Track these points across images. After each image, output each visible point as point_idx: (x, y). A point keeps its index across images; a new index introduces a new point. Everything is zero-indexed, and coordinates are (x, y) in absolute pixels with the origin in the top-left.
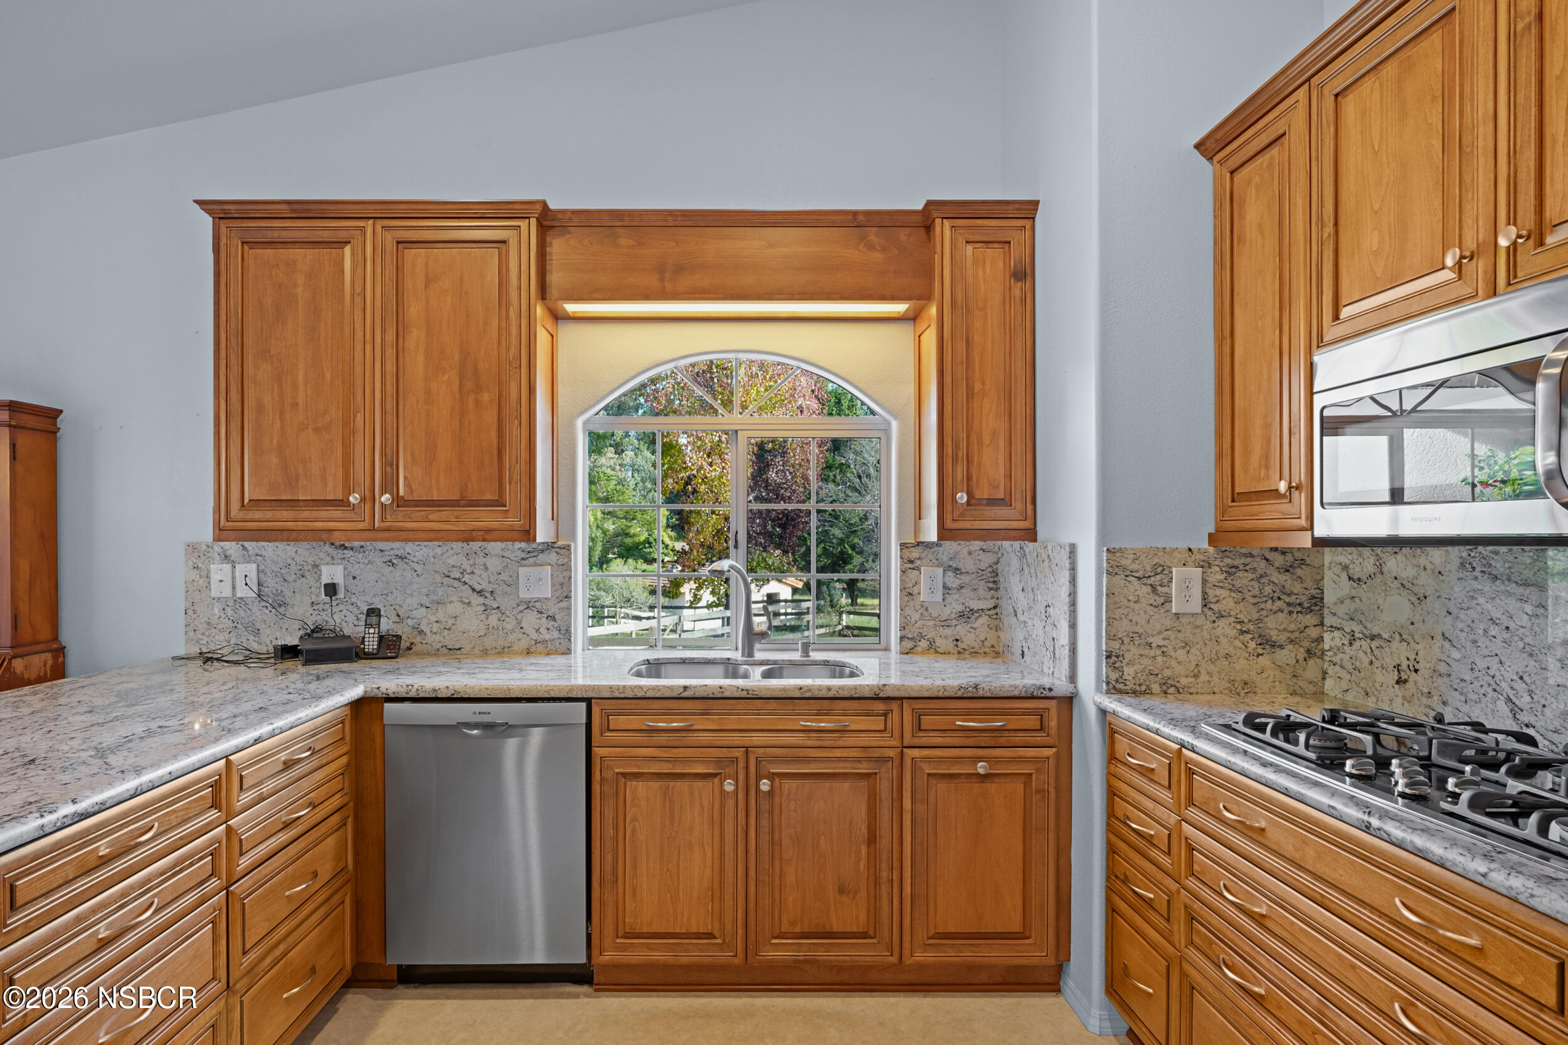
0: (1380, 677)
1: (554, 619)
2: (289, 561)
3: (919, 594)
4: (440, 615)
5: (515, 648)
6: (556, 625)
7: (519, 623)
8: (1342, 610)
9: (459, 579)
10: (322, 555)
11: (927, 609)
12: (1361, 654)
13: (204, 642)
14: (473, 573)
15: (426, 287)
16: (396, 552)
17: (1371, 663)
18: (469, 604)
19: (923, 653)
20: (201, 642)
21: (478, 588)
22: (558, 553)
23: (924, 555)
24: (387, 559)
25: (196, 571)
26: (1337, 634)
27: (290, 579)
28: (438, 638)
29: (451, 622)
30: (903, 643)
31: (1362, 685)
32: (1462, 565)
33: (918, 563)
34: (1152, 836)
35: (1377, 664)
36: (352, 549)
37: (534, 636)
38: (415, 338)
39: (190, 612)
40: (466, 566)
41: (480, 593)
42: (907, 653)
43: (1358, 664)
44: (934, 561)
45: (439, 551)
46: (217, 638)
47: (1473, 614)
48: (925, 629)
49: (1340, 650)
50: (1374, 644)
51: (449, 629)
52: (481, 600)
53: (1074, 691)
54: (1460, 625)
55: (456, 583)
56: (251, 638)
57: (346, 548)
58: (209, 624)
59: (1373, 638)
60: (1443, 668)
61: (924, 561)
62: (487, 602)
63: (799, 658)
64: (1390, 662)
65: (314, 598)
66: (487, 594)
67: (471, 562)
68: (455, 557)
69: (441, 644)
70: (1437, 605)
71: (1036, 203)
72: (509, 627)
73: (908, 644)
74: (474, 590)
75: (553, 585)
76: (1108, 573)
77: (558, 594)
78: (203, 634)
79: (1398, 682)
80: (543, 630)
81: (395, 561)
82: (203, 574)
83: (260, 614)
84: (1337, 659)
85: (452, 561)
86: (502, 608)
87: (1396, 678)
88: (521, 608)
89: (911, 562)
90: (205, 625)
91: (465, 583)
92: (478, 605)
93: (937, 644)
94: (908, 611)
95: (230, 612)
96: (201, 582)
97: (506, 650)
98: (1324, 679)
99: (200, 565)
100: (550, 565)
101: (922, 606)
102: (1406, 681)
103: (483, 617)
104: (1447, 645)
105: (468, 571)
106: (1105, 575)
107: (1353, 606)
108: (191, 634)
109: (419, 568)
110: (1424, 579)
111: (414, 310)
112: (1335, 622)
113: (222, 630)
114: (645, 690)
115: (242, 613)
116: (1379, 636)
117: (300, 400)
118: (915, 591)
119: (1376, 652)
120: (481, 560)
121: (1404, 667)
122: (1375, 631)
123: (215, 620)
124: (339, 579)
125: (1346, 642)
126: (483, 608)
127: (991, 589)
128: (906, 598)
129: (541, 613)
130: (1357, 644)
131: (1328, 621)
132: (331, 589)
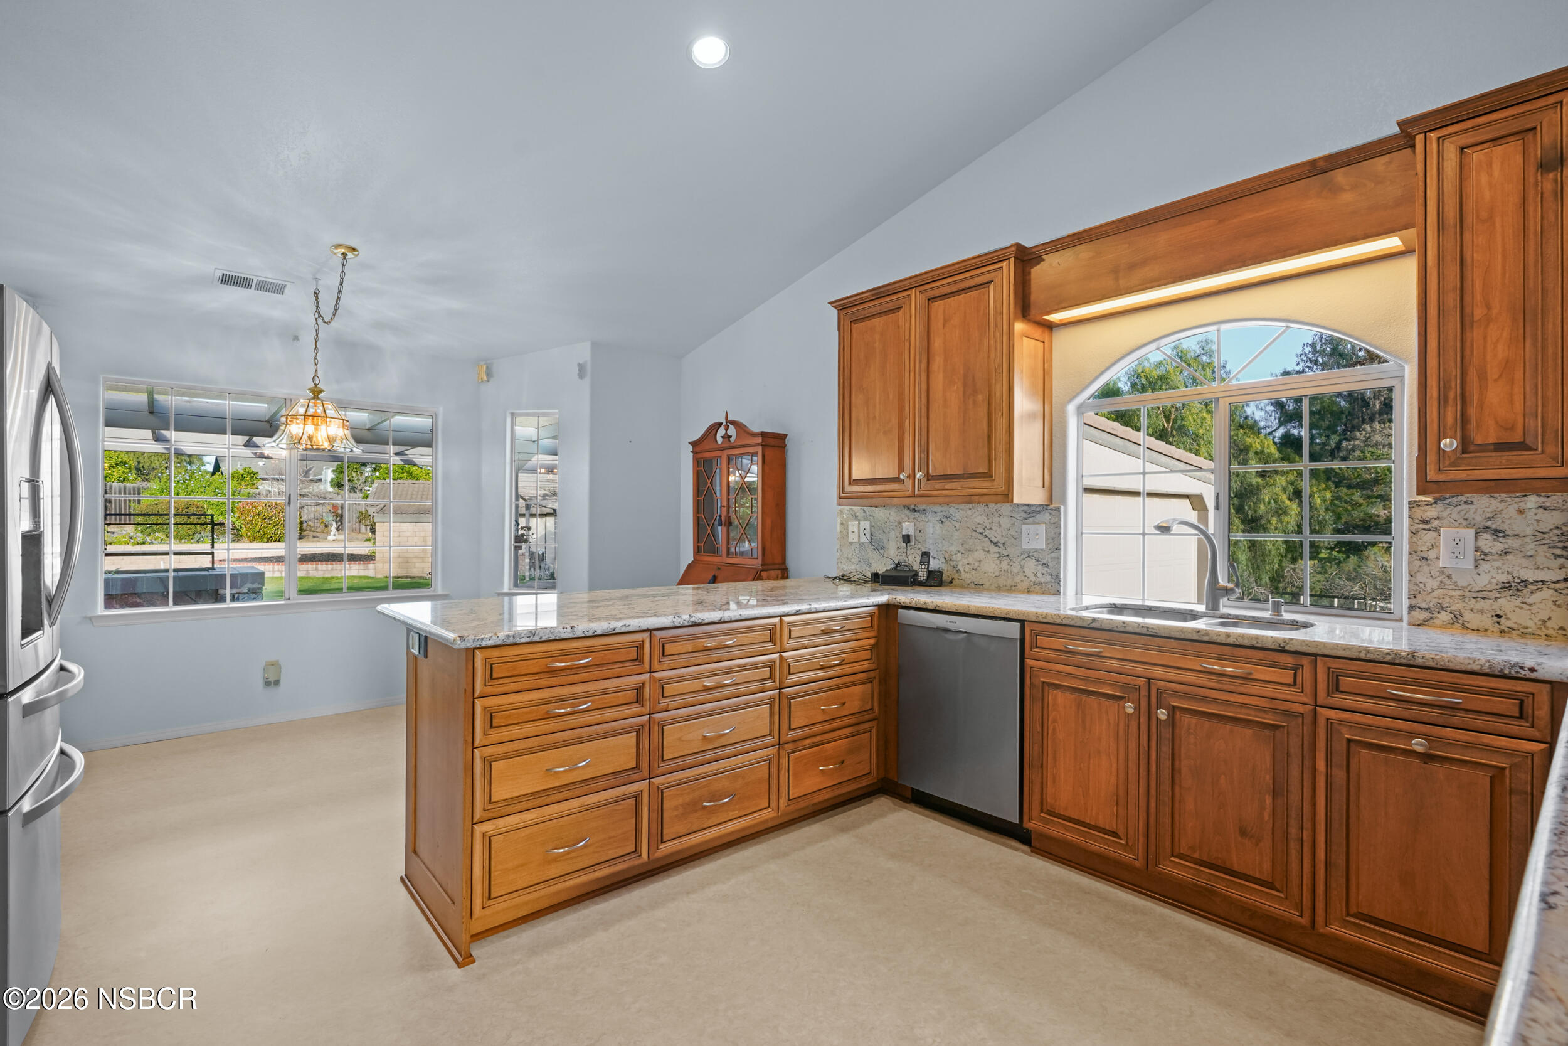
1: (1048, 567)
2: (886, 519)
3: (1438, 558)
4: (970, 560)
5: (1019, 587)
6: (1049, 571)
7: (1022, 568)
9: (982, 533)
10: (903, 516)
11: (1449, 577)
13: (844, 569)
14: (991, 529)
15: (944, 325)
16: (944, 513)
18: (988, 552)
19: (1443, 626)
21: (994, 540)
22: (1050, 514)
23: (1445, 514)
24: (938, 518)
25: (842, 526)
27: (886, 532)
28: (968, 575)
29: (977, 564)
30: (1413, 613)
33: (1436, 523)
36: (919, 511)
37: (1033, 578)
38: (938, 363)
39: (839, 551)
40: (987, 524)
41: (996, 544)
42: (1419, 625)
44: (1462, 521)
45: (969, 512)
46: (851, 567)
48: (1448, 599)
51: (976, 570)
52: (996, 549)
55: (980, 536)
56: (867, 568)
57: (916, 511)
61: (1445, 521)
62: (1001, 551)
63: (1269, 616)
65: (899, 545)
66: (1001, 545)
67: (990, 521)
68: (980, 517)
69: (970, 581)
72: (1015, 570)
73: (1423, 616)
74: (992, 541)
75: (1047, 539)
77: (1050, 546)
78: (845, 564)
80: (1039, 574)
81: (943, 520)
82: (845, 527)
83: (870, 553)
85: (979, 519)
86: (1011, 556)
88: (1024, 556)
89: (1426, 522)
90: (846, 559)
91: (986, 536)
92: (995, 553)
93: (1465, 619)
94: (1420, 578)
95: (857, 551)
96: (844, 532)
97: (1013, 588)
99: (844, 522)
100: (1045, 523)
101: (1443, 573)
103: (998, 562)
105: (988, 527)
108: (838, 564)
109: (957, 525)
111: (937, 343)
113: (853, 563)
114: (1062, 617)
115: (863, 552)
117: (877, 415)
118: (1432, 555)
120: (996, 519)
123: (850, 556)
124: (911, 532)
126: (998, 555)
127: (1557, 557)
128: (1418, 563)
129: (1038, 561)
132: (907, 539)
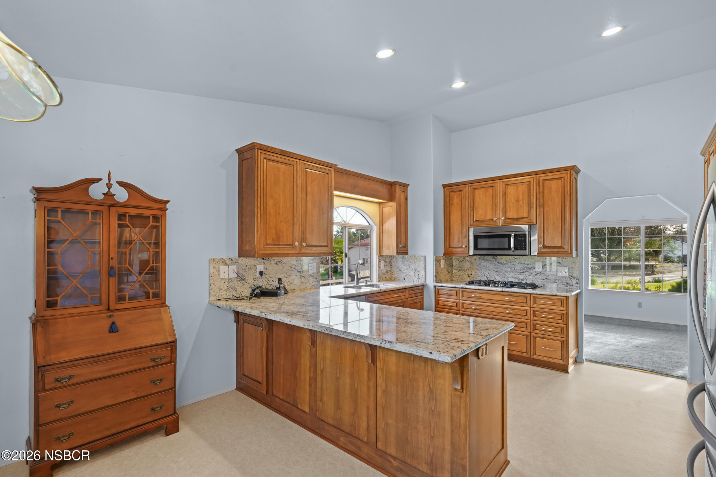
0: (464, 276)
1: (316, 279)
2: (247, 264)
3: (381, 267)
4: (290, 280)
5: (308, 288)
6: (317, 280)
7: (309, 280)
8: (457, 266)
9: (294, 268)
10: (257, 262)
11: (382, 271)
12: (461, 273)
13: (217, 295)
14: (298, 266)
16: (278, 260)
17: (463, 274)
18: (297, 276)
19: (381, 281)
20: (216, 296)
21: (299, 270)
22: (317, 260)
23: (381, 258)
24: (275, 262)
25: (215, 269)
26: (456, 270)
27: (247, 270)
28: (289, 287)
29: (292, 281)
31: (461, 278)
32: (479, 258)
33: (380, 260)
34: (451, 305)
35: (464, 274)
36: (266, 259)
37: (312, 284)
39: (212, 285)
40: (296, 264)
41: (299, 272)
42: (379, 281)
43: (460, 275)
44: (383, 259)
45: (289, 259)
46: (222, 293)
47: (481, 265)
48: (382, 275)
49: (457, 273)
50: (463, 271)
51: (292, 284)
52: (300, 274)
53: (425, 283)
54: (479, 267)
55: (294, 269)
56: (234, 292)
57: (264, 259)
58: (219, 288)
59: (463, 270)
60: (476, 273)
62: (301, 275)
64: (466, 274)
65: (254, 277)
66: (301, 272)
67: (297, 263)
68: (293, 261)
69: (290, 289)
70: (475, 264)
71: (409, 185)
72: (306, 282)
73: (379, 279)
74: (298, 271)
75: (316, 269)
76: (436, 261)
77: (317, 271)
78: (217, 292)
79: (468, 277)
80: (314, 282)
81: (278, 263)
82: (217, 270)
83: (237, 284)
84: (456, 274)
85: (293, 262)
86: (305, 276)
87: (468, 276)
88: (309, 276)
89: (379, 260)
90: (218, 289)
91: (296, 269)
92: (299, 276)
93: (383, 279)
94: (379, 271)
95: (226, 283)
96: (216, 273)
97: (306, 289)
98: (453, 278)
99: (216, 267)
100: (315, 263)
102: (469, 276)
103: (300, 279)
104: (477, 270)
105: (297, 265)
106: (435, 262)
107: (459, 265)
108: (213, 293)
109: (284, 265)
110: (473, 260)
112: (455, 268)
113: (224, 290)
115: (231, 283)
116: (464, 270)
119: (464, 272)
120: (299, 262)
121: (469, 274)
122: (464, 269)
123: (221, 287)
124: (263, 270)
125: (458, 271)
126: (300, 277)
127: (390, 266)
128: (379, 268)
129: (314, 277)
130: (460, 272)
131: (454, 268)
132: (261, 273)
